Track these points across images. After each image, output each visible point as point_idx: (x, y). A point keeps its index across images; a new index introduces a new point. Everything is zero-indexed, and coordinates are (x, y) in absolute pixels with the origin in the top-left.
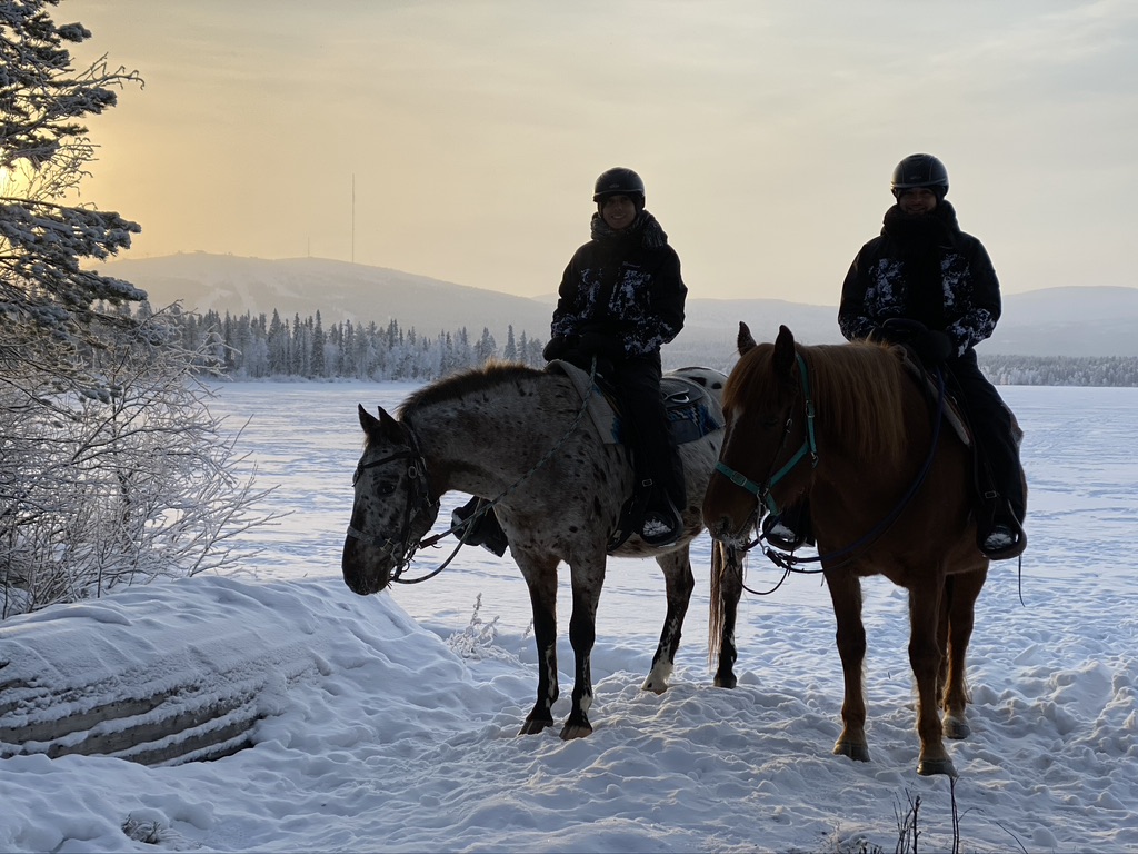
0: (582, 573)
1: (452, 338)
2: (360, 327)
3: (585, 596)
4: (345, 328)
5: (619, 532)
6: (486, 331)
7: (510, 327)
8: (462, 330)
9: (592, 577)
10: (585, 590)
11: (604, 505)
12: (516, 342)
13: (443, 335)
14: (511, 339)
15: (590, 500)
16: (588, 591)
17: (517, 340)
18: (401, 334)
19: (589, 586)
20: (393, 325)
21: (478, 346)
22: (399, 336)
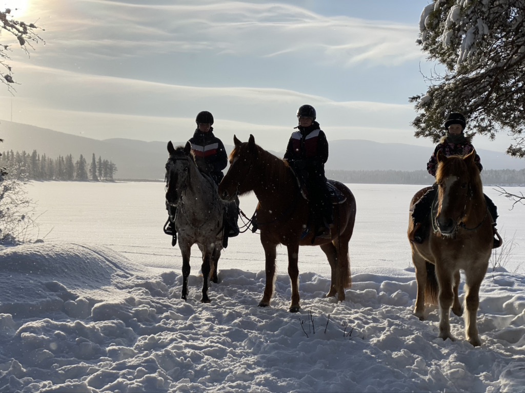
1: (64, 159)
2: (18, 153)
4: (10, 153)
6: (82, 156)
7: (94, 154)
8: (69, 155)
13: (60, 157)
14: (94, 160)
17: (97, 160)
20: (35, 153)
22: (37, 158)
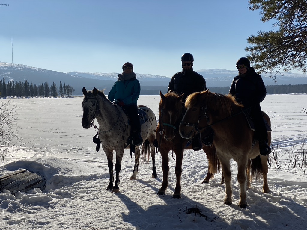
0: (119, 153)
1: (44, 85)
2: (16, 82)
3: (119, 158)
5: (127, 144)
6: (54, 83)
7: (61, 82)
8: (46, 82)
9: (121, 154)
10: (119, 157)
11: (124, 137)
12: (62, 86)
13: (41, 84)
14: (61, 85)
15: (122, 136)
16: (120, 157)
17: (63, 85)
18: (29, 84)
19: (120, 156)
20: (26, 81)
21: (52, 87)
